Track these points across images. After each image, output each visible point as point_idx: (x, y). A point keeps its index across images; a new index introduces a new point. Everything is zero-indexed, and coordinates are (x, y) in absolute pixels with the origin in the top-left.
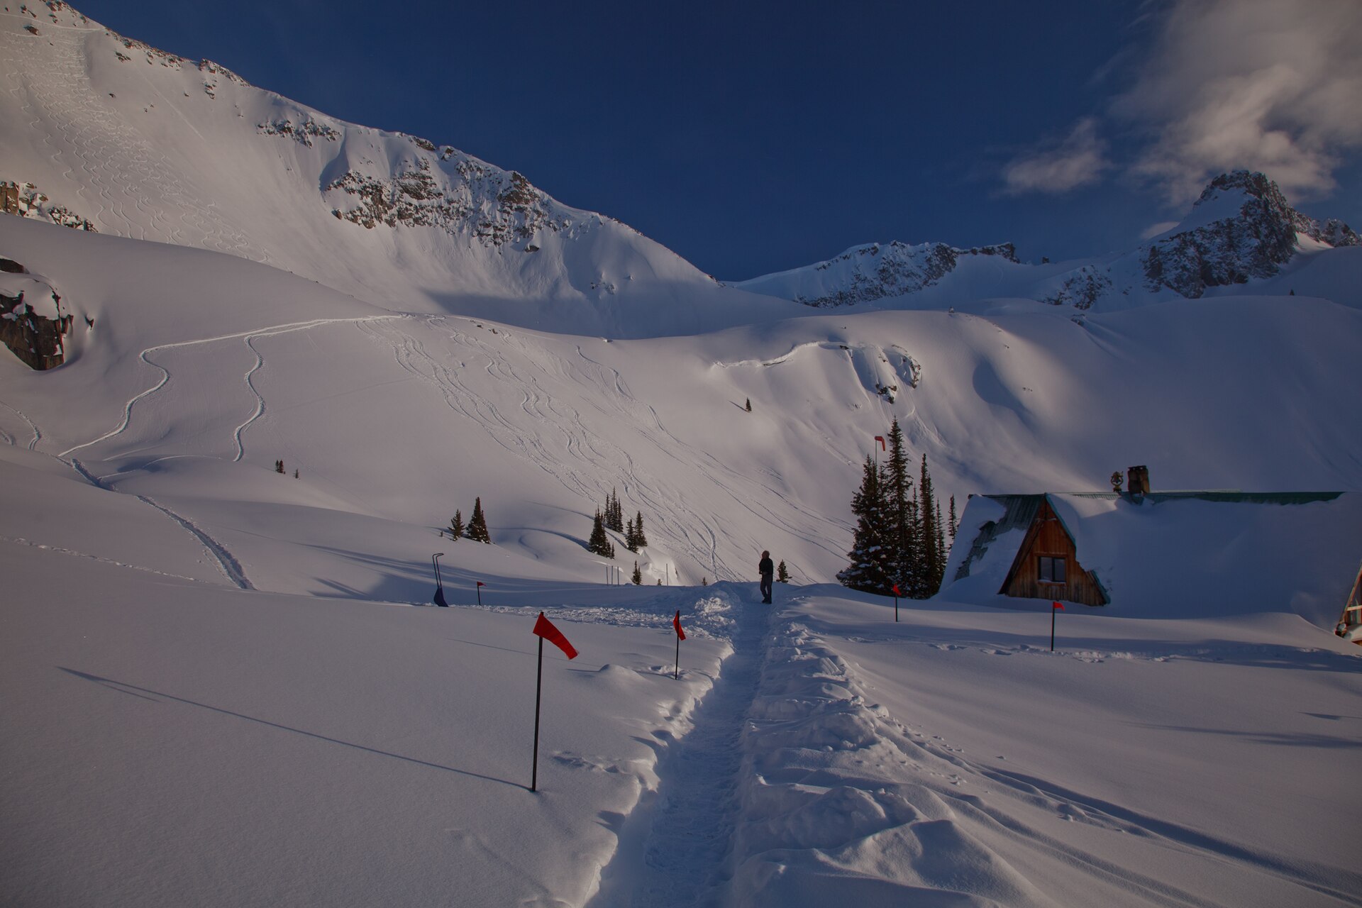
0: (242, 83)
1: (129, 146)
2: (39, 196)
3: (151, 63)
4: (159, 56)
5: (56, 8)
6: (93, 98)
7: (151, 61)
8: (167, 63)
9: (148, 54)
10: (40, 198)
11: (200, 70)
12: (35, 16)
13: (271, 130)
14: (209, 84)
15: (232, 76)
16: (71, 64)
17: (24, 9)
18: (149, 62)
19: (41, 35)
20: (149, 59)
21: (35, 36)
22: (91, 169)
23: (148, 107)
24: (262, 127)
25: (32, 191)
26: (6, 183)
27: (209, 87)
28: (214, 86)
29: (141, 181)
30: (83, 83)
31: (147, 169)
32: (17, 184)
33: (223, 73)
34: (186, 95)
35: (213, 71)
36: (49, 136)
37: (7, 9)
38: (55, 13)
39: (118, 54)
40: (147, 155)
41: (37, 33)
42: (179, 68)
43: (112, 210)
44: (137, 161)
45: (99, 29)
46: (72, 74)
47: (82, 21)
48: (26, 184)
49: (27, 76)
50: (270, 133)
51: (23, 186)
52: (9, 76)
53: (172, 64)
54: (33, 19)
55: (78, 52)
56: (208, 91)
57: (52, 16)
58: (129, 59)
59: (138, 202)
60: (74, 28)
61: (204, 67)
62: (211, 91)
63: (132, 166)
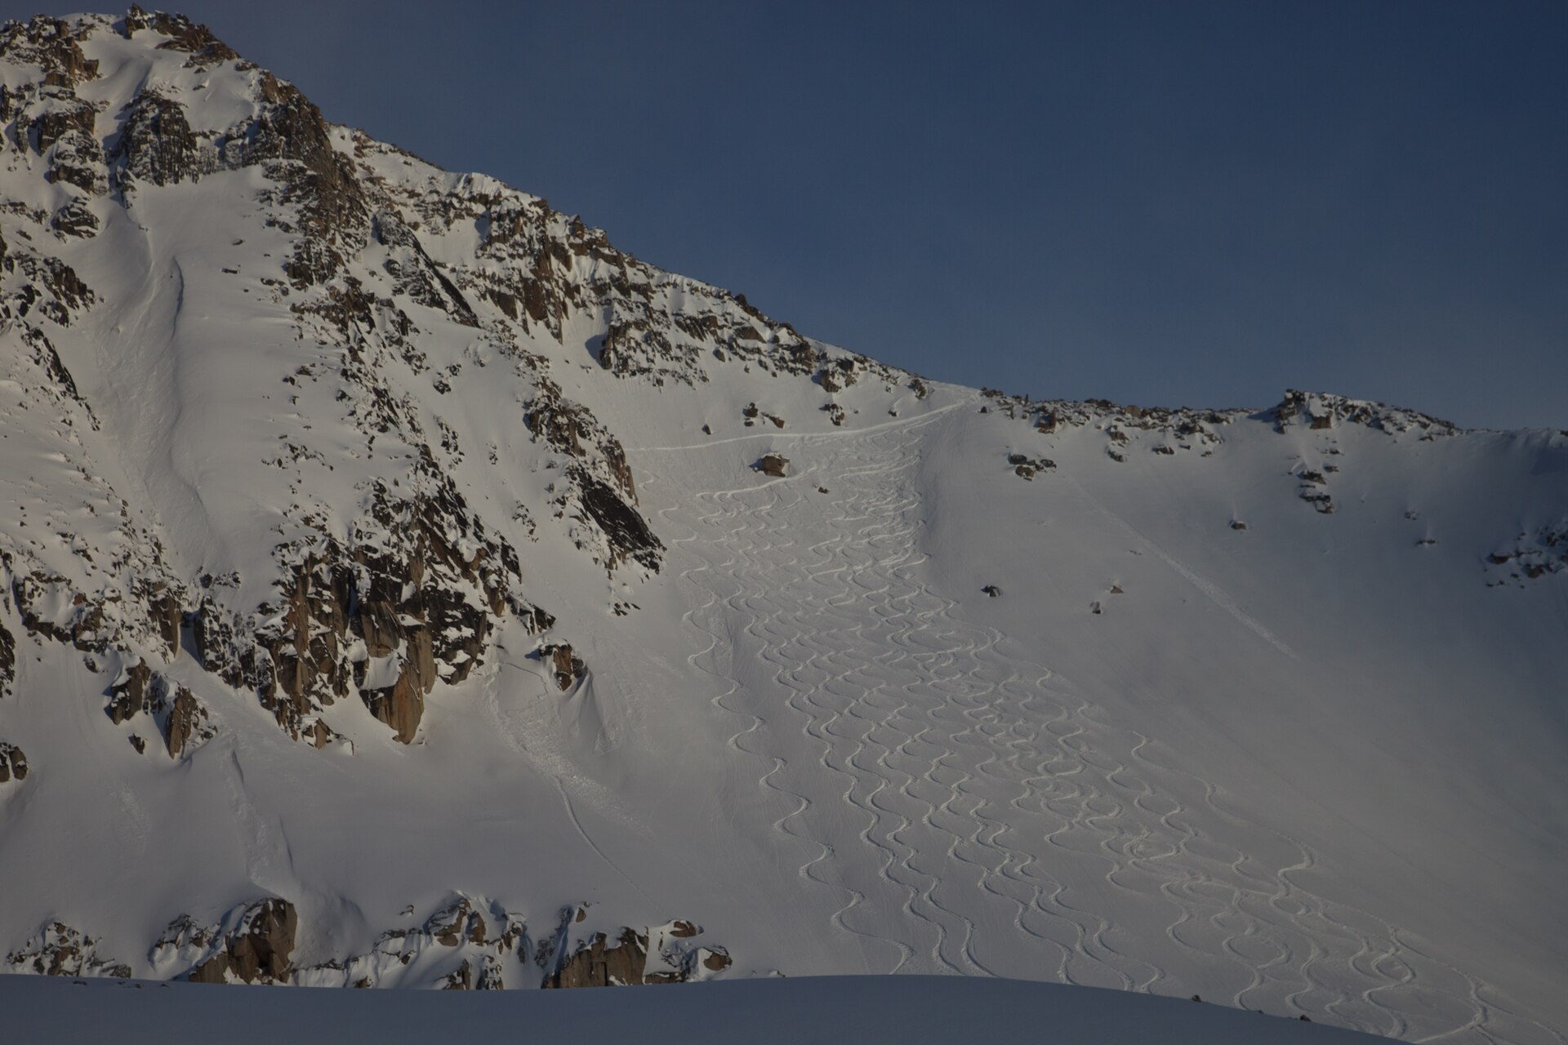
0: (1425, 433)
1: (1025, 736)
2: (703, 955)
3: (1119, 458)
4: (1145, 426)
5: (839, 380)
6: (931, 614)
7: (1117, 450)
8: (1171, 441)
9: (1108, 430)
10: (708, 963)
11: (1280, 430)
12: (779, 423)
13: (1536, 560)
14: (1311, 467)
15: (1388, 418)
16: (877, 532)
17: (751, 412)
18: (1112, 455)
19: (794, 472)
20: (1115, 446)
21: (782, 480)
22: (889, 837)
23: (1103, 597)
24: (1502, 560)
25: (687, 943)
26: (601, 937)
27: (1312, 476)
28: (1329, 469)
29: (1046, 838)
30: (907, 577)
31: (1076, 794)
32: (641, 932)
33: (1356, 419)
34: (1235, 526)
35: (1320, 423)
36: (780, 763)
37: (706, 429)
38: (835, 398)
39: (1014, 460)
40: (1084, 749)
41: (784, 470)
42: (1210, 446)
43: (935, 953)
44: (1045, 777)
45: (961, 403)
46: (876, 560)
47: (913, 394)
48: (670, 927)
49: (742, 602)
50: (1533, 572)
51: (660, 933)
52: (691, 618)
53: (1187, 439)
54: (777, 434)
55: (901, 490)
56: (1310, 492)
57: (827, 408)
58: (1050, 464)
59: (1027, 907)
60: (894, 422)
61: (1293, 419)
62: (1319, 488)
63: (1026, 795)
